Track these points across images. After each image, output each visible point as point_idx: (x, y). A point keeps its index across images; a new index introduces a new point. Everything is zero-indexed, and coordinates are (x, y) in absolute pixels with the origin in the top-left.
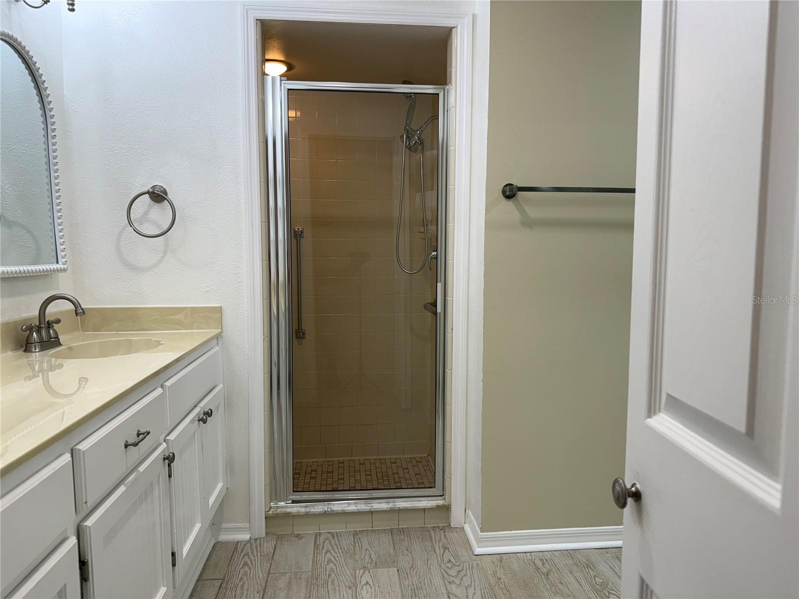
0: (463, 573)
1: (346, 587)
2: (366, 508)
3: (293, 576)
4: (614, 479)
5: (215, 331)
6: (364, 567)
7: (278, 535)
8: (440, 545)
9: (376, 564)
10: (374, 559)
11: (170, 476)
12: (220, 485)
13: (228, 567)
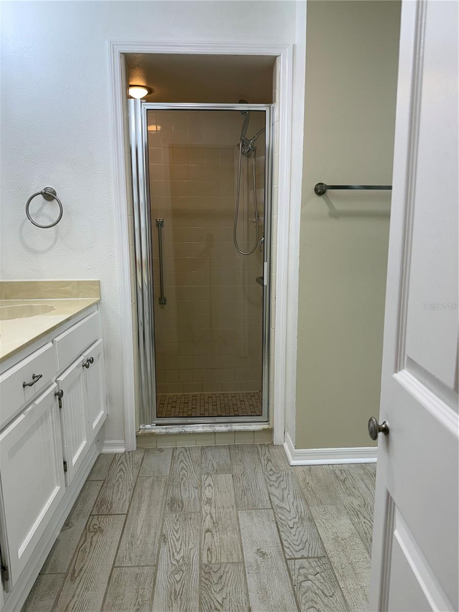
0: (281, 479)
1: (194, 487)
2: (210, 429)
3: (156, 479)
4: (369, 418)
5: (96, 299)
6: (208, 473)
7: (146, 449)
8: (265, 458)
9: (217, 471)
10: (215, 467)
11: (60, 407)
12: (102, 413)
13: (108, 472)
